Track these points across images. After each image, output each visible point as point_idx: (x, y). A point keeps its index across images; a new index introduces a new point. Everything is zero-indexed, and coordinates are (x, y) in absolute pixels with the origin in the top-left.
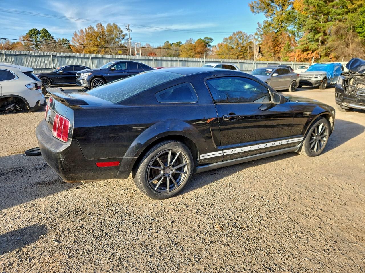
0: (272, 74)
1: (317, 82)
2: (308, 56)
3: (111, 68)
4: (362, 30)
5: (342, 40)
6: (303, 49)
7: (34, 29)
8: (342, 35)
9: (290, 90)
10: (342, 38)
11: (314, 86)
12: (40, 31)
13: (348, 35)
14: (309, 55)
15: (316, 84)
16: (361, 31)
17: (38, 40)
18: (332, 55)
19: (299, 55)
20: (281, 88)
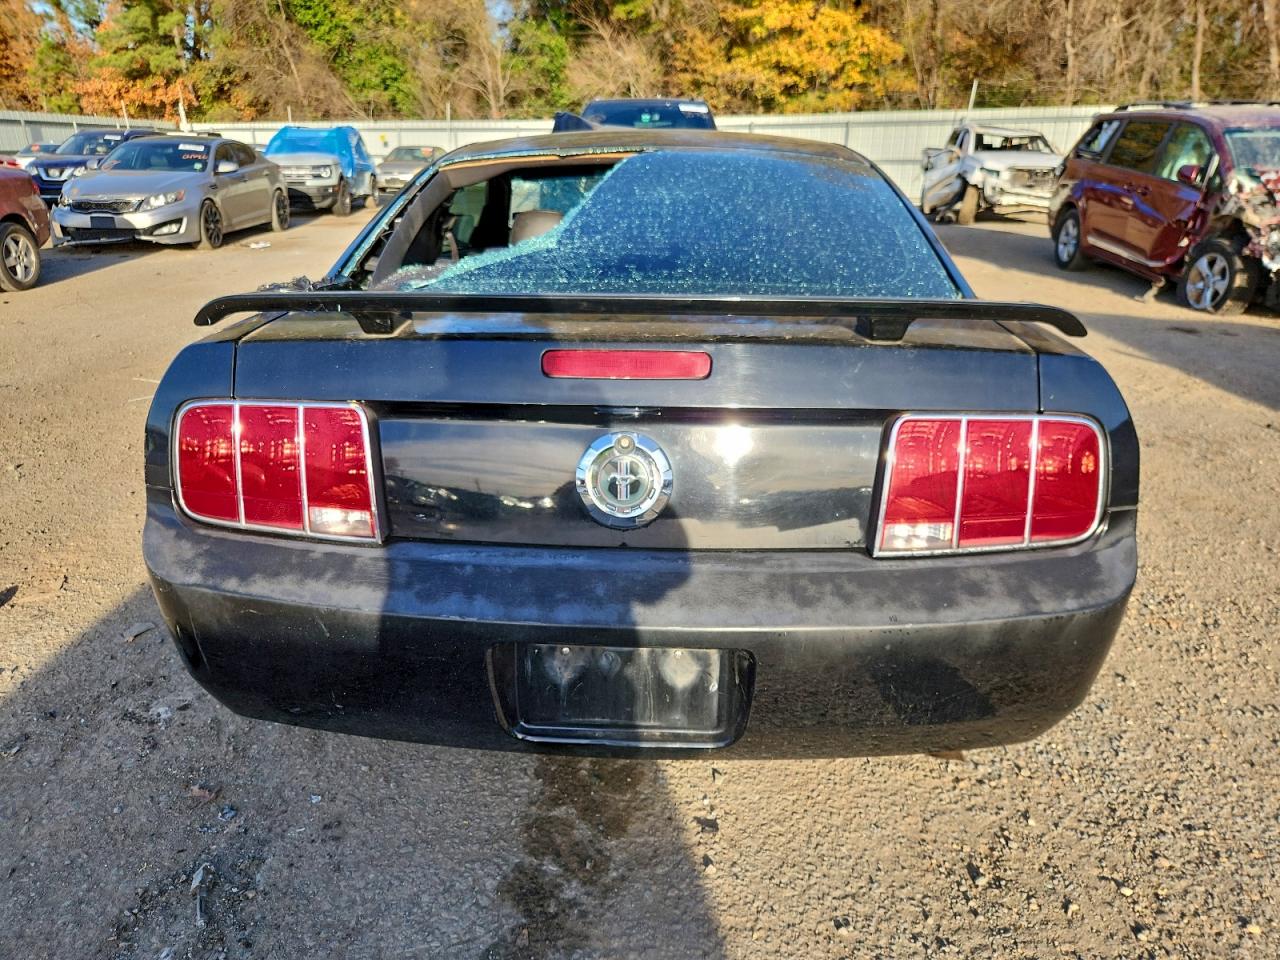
0: (216, 167)
1: (324, 192)
2: (158, 98)
4: (315, 16)
5: (262, 46)
6: (128, 69)
8: (257, 29)
9: (275, 224)
10: (259, 40)
11: (317, 206)
13: (278, 31)
14: (159, 92)
15: (324, 197)
16: (313, 21)
18: (243, 95)
19: (119, 90)
20: (253, 219)
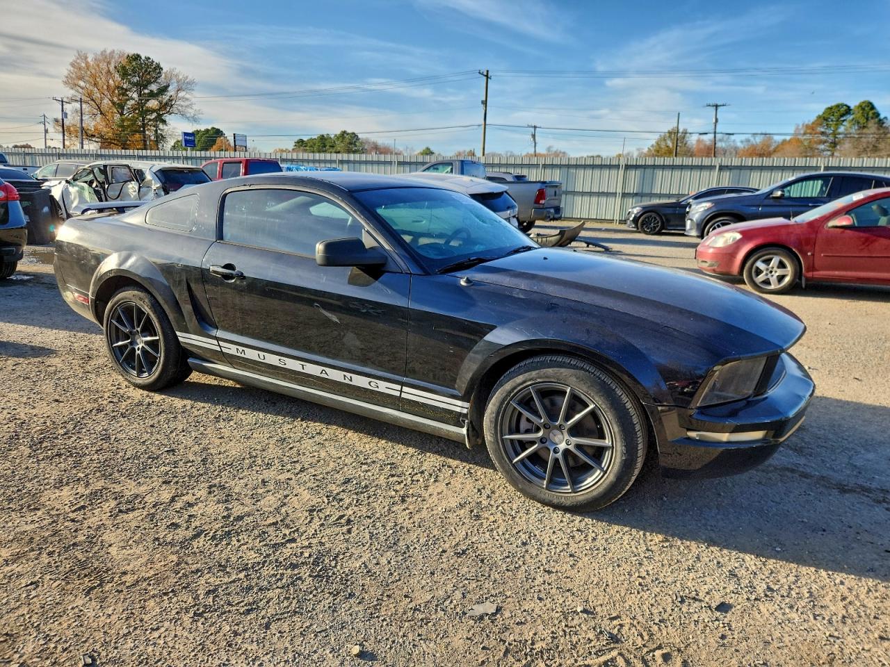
3: (772, 194)
7: (838, 106)
12: (852, 107)
17: (842, 129)
